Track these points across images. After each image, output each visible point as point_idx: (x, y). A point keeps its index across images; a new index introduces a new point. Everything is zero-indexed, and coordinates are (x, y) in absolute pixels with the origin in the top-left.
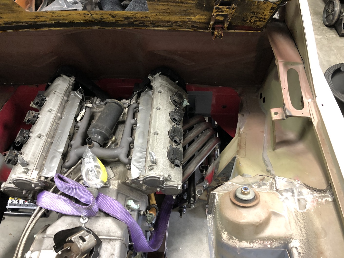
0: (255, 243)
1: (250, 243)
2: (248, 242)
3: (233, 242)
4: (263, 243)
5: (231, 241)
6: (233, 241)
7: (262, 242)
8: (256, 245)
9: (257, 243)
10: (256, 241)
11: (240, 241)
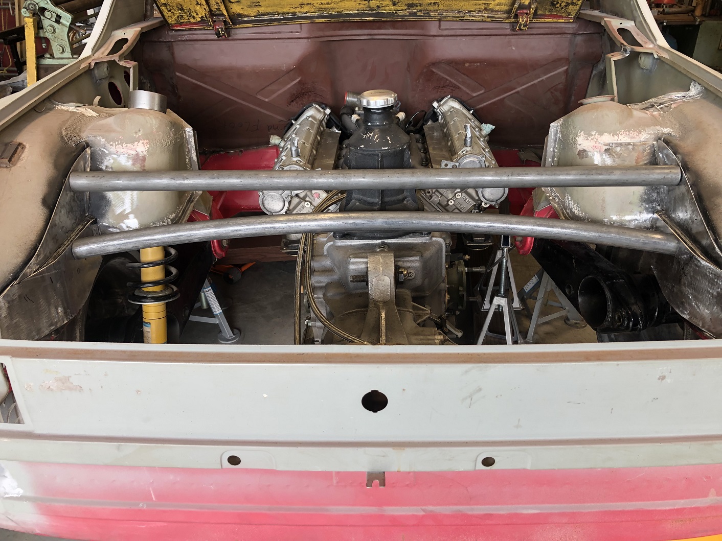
0: (620, 135)
1: (613, 135)
2: (611, 134)
3: (592, 139)
4: (629, 135)
5: (590, 139)
6: (593, 137)
7: (628, 133)
8: (621, 137)
9: (621, 135)
10: (620, 132)
11: (601, 134)
